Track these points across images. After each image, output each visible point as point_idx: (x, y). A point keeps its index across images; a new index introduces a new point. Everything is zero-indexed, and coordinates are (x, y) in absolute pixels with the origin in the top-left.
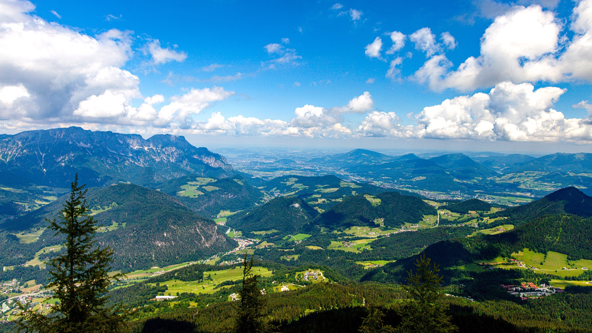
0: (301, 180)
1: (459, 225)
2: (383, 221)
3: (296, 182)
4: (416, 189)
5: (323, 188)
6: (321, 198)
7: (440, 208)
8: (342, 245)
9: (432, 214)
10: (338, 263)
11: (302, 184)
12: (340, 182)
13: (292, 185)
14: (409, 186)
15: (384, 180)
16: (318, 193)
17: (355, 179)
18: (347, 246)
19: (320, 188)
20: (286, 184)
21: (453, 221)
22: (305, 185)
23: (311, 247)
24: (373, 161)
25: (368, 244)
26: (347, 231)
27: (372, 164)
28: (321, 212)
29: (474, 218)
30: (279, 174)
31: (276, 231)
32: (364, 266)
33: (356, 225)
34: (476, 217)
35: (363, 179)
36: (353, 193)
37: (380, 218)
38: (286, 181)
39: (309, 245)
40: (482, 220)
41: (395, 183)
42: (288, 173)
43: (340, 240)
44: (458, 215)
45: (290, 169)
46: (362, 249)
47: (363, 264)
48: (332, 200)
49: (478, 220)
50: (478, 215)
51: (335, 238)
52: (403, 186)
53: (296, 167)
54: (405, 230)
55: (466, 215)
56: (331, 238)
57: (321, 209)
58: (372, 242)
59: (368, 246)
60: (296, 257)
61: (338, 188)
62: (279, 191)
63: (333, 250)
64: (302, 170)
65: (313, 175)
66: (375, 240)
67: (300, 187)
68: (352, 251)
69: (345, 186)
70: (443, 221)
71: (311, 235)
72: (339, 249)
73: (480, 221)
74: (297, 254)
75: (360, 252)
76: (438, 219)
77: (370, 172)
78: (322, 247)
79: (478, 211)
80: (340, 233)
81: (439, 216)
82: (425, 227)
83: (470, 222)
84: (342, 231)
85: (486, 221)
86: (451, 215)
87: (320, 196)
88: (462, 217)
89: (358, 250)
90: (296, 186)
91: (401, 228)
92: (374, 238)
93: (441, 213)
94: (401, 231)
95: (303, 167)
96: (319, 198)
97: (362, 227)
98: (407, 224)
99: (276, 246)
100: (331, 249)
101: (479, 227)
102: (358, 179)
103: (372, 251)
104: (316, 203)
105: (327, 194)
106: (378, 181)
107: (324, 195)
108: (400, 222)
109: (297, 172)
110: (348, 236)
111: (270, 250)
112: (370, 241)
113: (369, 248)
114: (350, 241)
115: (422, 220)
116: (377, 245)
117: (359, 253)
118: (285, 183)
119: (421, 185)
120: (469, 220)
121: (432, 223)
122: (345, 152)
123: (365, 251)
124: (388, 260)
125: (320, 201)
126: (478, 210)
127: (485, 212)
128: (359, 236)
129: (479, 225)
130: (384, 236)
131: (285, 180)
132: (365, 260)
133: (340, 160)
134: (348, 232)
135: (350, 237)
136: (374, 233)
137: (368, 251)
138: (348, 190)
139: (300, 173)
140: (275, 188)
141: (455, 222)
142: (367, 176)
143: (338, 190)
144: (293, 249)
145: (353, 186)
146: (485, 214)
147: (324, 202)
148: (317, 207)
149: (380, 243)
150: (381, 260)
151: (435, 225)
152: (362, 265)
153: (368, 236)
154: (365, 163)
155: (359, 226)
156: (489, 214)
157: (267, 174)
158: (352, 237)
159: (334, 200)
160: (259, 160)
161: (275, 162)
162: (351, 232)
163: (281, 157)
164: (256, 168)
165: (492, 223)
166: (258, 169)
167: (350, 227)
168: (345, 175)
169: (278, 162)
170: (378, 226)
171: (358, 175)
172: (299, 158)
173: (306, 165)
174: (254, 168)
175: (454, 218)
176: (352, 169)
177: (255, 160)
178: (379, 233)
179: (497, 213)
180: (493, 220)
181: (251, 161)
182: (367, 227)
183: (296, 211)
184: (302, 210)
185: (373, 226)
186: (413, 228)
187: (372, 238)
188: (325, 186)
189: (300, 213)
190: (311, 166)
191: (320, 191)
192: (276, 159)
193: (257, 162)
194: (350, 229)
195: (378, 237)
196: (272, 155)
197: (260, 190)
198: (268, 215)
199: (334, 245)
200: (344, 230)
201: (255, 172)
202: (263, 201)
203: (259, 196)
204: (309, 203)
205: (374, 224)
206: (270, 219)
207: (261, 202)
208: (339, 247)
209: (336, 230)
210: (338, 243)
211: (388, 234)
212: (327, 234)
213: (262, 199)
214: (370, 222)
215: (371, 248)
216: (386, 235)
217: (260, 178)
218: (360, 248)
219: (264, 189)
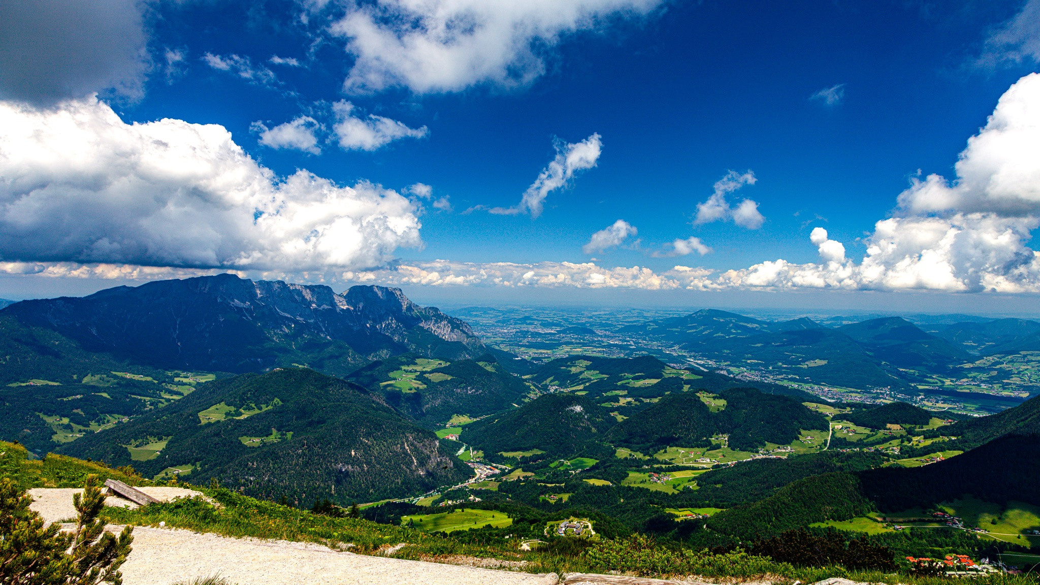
0: (597, 364)
1: (865, 450)
2: (726, 439)
3: (588, 368)
4: (806, 382)
5: (633, 379)
6: (625, 396)
7: (835, 418)
8: (648, 478)
9: (817, 429)
10: (634, 509)
11: (598, 372)
12: (665, 369)
13: (581, 373)
14: (794, 376)
15: (750, 365)
16: (623, 387)
17: (697, 364)
18: (655, 482)
19: (628, 378)
20: (570, 371)
21: (855, 441)
22: (603, 374)
23: (592, 482)
24: (733, 332)
25: (694, 479)
26: (661, 454)
27: (731, 336)
28: (621, 421)
29: (895, 438)
30: (562, 352)
31: (540, 452)
32: (677, 517)
33: (677, 446)
34: (899, 436)
35: (711, 363)
36: (685, 388)
37: (723, 434)
38: (571, 366)
39: (591, 477)
40: (910, 441)
41: (769, 372)
42: (578, 351)
43: (645, 471)
44: (867, 431)
45: (584, 345)
46: (681, 488)
47: (677, 513)
48: (644, 400)
49: (902, 442)
50: (904, 433)
51: (637, 467)
52: (782, 376)
53: (595, 342)
54: (764, 457)
55: (882, 431)
56: (631, 467)
57: (622, 416)
58: (701, 475)
59: (692, 483)
60: (566, 497)
61: (659, 380)
62: (557, 382)
63: (630, 487)
64: (604, 347)
65: (622, 356)
66: (707, 473)
67: (594, 376)
68: (663, 491)
69: (671, 376)
70: (837, 442)
71: (598, 461)
72: (642, 486)
73: (906, 443)
74: (568, 492)
75: (677, 493)
76: (829, 438)
77: (725, 351)
78: (612, 482)
79: (904, 425)
80: (647, 458)
81: (831, 432)
82: (803, 451)
83: (886, 445)
84: (651, 456)
85: (915, 443)
86: (854, 432)
87: (625, 392)
88: (873, 435)
89: (674, 488)
90: (587, 374)
91: (757, 452)
92: (706, 469)
93: (836, 427)
94: (758, 457)
95: (606, 341)
96: (621, 396)
97: (687, 449)
98: (770, 446)
99: (536, 478)
100: (627, 486)
101: (901, 453)
102: (702, 362)
103: (697, 491)
104: (616, 405)
105: (640, 388)
106: (736, 367)
107: (632, 392)
108: (757, 441)
109: (595, 349)
110: (662, 463)
111: (525, 485)
112: (698, 474)
113: (693, 486)
114: (663, 474)
115: (797, 439)
116: (708, 481)
117: (673, 494)
118: (569, 369)
119: (817, 376)
120: (885, 440)
121: (816, 444)
122: (684, 315)
123: (686, 491)
124: (721, 508)
125: (623, 402)
126: (905, 422)
127: (918, 426)
128: (681, 465)
129: (901, 449)
130: (724, 465)
131: (569, 363)
132: (681, 506)
133: (675, 330)
134: (661, 456)
135: (664, 466)
136: (708, 460)
137: (691, 491)
138: (677, 382)
139: (599, 352)
140: (552, 379)
141: (860, 443)
142: (718, 359)
143: (657, 383)
144: (564, 484)
145: (686, 376)
146: (917, 430)
147: (629, 403)
148: (616, 413)
149: (713, 479)
150: (709, 506)
151: (821, 448)
152: (673, 515)
153: (696, 465)
154: (718, 335)
155: (682, 446)
156: (924, 431)
157: (541, 353)
158: (667, 466)
159: (648, 401)
160: (531, 329)
161: (559, 332)
162: (666, 457)
163: (570, 323)
164: (525, 341)
165: (925, 447)
166: (527, 344)
167: (666, 448)
168: (679, 355)
169: (564, 332)
170: (718, 447)
171: (703, 356)
172: (601, 325)
173: (612, 337)
174: (521, 341)
175: (858, 437)
176: (695, 346)
177: (524, 328)
178: (718, 459)
179: (938, 429)
180: (929, 442)
181: (518, 330)
182: (697, 449)
183: (577, 419)
184: (586, 417)
185: (708, 448)
186: (781, 453)
187: (703, 468)
188: (637, 374)
189: (583, 423)
190: (620, 340)
191: (626, 383)
192: (561, 326)
193: (528, 332)
194: (665, 452)
195: (714, 467)
196: (556, 319)
197: (525, 380)
198: (528, 424)
199: (634, 479)
200: (656, 452)
201: (523, 349)
202: (527, 400)
203: (520, 391)
204: (603, 405)
205: (710, 444)
206: (532, 431)
207: (523, 402)
208: (641, 482)
209: (641, 453)
210: (642, 475)
211: (732, 463)
212: (626, 459)
213: (525, 397)
214: (704, 441)
215: (698, 485)
216: (729, 463)
217: (529, 359)
218: (679, 485)
219: (532, 379)
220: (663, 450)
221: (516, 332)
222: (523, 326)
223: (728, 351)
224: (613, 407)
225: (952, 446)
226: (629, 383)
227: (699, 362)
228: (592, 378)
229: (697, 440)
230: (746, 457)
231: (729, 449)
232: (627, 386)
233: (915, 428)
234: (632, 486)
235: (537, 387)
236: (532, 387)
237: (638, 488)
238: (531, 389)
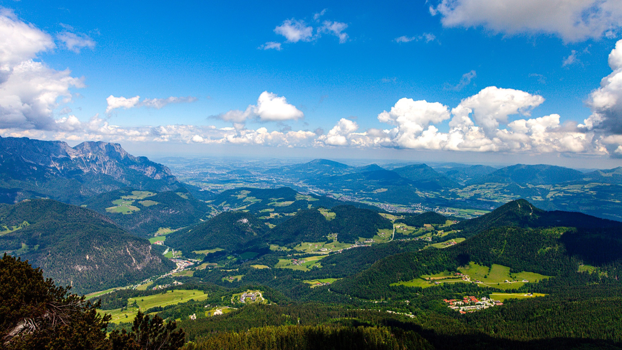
0: (254, 192)
1: (413, 239)
2: (337, 236)
3: (249, 195)
4: (376, 201)
5: (277, 201)
6: (273, 212)
7: (396, 222)
8: (291, 262)
9: (387, 228)
10: (284, 282)
11: (255, 197)
12: (296, 195)
13: (244, 198)
14: (370, 198)
15: (345, 192)
16: (271, 207)
17: (314, 192)
18: (296, 264)
19: (274, 201)
21: (408, 234)
22: (258, 199)
23: (255, 266)
25: (319, 261)
26: (298, 247)
27: (334, 175)
28: (272, 228)
29: (428, 232)
30: (230, 186)
31: (220, 250)
32: (311, 285)
33: (307, 242)
34: (430, 231)
35: (322, 191)
36: (310, 206)
37: (334, 233)
38: (237, 194)
39: (254, 264)
40: (436, 233)
41: (356, 196)
42: (241, 185)
43: (289, 258)
44: (413, 228)
45: (244, 181)
46: (311, 267)
47: (310, 283)
48: (284, 214)
49: (432, 234)
50: (433, 229)
51: (284, 256)
52: (363, 198)
53: (251, 179)
54: (358, 246)
55: (422, 228)
56: (280, 256)
57: (272, 225)
58: (323, 259)
59: (317, 263)
60: (240, 278)
61: (294, 202)
62: (228, 205)
63: (280, 269)
64: (257, 182)
65: (269, 187)
66: (326, 257)
67: (253, 200)
68: (301, 270)
69: (301, 199)
70: (398, 235)
71: (258, 254)
72: (287, 267)
73: (434, 235)
74: (241, 274)
75: (309, 270)
76: (394, 233)
77: (330, 184)
78: (269, 266)
79: (433, 225)
80: (290, 250)
81: (394, 230)
82: (379, 241)
83: (424, 236)
84: (292, 248)
85: (439, 235)
86: (407, 229)
87: (273, 210)
88: (417, 231)
89: (307, 267)
90: (248, 199)
91: (354, 243)
92: (325, 255)
93: (397, 227)
94: (354, 246)
95: (258, 179)
96: (271, 212)
97: (313, 244)
98: (361, 239)
99: (219, 267)
100: (278, 268)
101: (433, 240)
102: (317, 191)
103: (321, 268)
104: (268, 218)
105: (282, 207)
106: (338, 193)
107: (277, 209)
108: (353, 237)
109: (252, 184)
110: (299, 253)
111: (212, 271)
112: (321, 258)
113: (319, 265)
114: (300, 259)
115: (376, 234)
116: (327, 262)
117: (307, 271)
118: (236, 196)
119: (382, 198)
120: (423, 234)
121: (387, 237)
122: (305, 162)
123: (314, 269)
124: (337, 278)
125: (272, 216)
126: (433, 223)
127: (440, 225)
128: (310, 253)
129: (432, 238)
130: (336, 252)
131: (236, 193)
132: (313, 279)
133: (301, 171)
134: (298, 248)
135: (300, 254)
136: (326, 250)
137: (317, 269)
138: (304, 203)
139: (254, 185)
140: (225, 202)
141: (410, 236)
142: (326, 188)
143: (294, 204)
144: (237, 269)
145: (310, 199)
146: (440, 227)
147: (276, 216)
148: (268, 223)
149: (330, 260)
150: (329, 277)
151: (389, 240)
152: (308, 285)
153: (319, 253)
154: (326, 174)
155: (310, 242)
156: (443, 228)
157: (217, 187)
158: (302, 254)
159: (287, 214)
160: (209, 171)
161: (228, 173)
162: (301, 249)
163: (236, 167)
164: (206, 179)
165: (445, 237)
166: (208, 181)
167: (301, 243)
168: (303, 187)
169: (231, 173)
170: (331, 241)
171: (317, 187)
172: (255, 168)
173: (262, 176)
174: (203, 179)
175: (409, 232)
176: (313, 181)
178: (332, 248)
179: (451, 226)
180: (446, 234)
182: (319, 243)
183: (244, 227)
184: (250, 226)
185: (326, 242)
186: (368, 243)
188: (280, 199)
189: (249, 229)
190: (267, 178)
191: (273, 204)
192: (229, 169)
193: (207, 173)
194: (301, 245)
195: (330, 253)
196: (225, 165)
197: (208, 204)
198: (212, 232)
199: (283, 263)
200: (295, 246)
201: (204, 184)
202: (209, 217)
203: (205, 210)
204: (260, 218)
205: (327, 239)
206: (215, 236)
207: (207, 218)
208: (287, 265)
209: (285, 247)
210: (287, 260)
211: (340, 250)
212: (276, 251)
213: (208, 214)
214: (323, 238)
215: (321, 265)
216: (339, 251)
217: (209, 190)
218: (310, 265)
219: (212, 203)
220: (299, 245)
221: (200, 173)
222: (204, 169)
223: (332, 184)
224: (266, 219)
225: (459, 236)
226: (275, 204)
227: (315, 190)
228: (252, 202)
229: (319, 238)
230: (348, 247)
231: (338, 242)
232: (274, 206)
233: (439, 226)
234: (281, 267)
235: (216, 208)
236: (213, 208)
237: (286, 268)
238: (212, 210)
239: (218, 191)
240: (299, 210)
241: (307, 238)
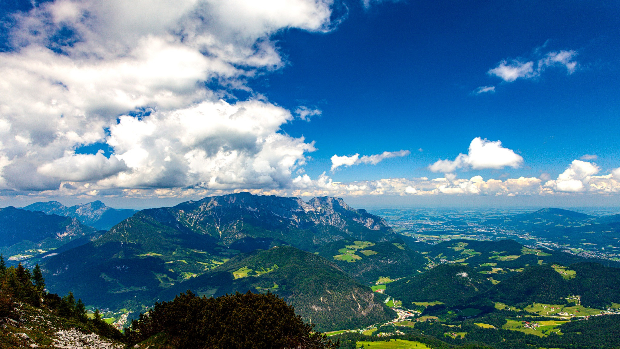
0: (472, 245)
2: (579, 299)
3: (466, 248)
5: (499, 255)
6: (496, 267)
8: (522, 325)
10: (515, 347)
11: (473, 250)
12: (522, 248)
13: (462, 251)
15: (586, 246)
16: (493, 261)
18: (528, 327)
19: (496, 255)
20: (454, 250)
22: (477, 251)
23: (481, 325)
24: (570, 223)
25: (558, 327)
26: (529, 308)
27: (568, 226)
28: (495, 284)
30: (446, 238)
31: (440, 303)
33: (540, 302)
35: (556, 245)
36: (540, 262)
37: (575, 295)
38: (454, 247)
39: (479, 322)
41: (602, 252)
42: (457, 237)
43: (519, 320)
45: (460, 233)
46: (548, 333)
48: (509, 269)
51: (512, 316)
53: (468, 230)
54: (612, 313)
56: (508, 316)
57: (496, 281)
58: (563, 324)
59: (557, 329)
60: (463, 335)
61: (519, 256)
62: (445, 257)
63: (509, 330)
64: (475, 234)
65: (488, 240)
66: (567, 323)
67: (471, 253)
68: (535, 334)
69: (528, 253)
71: (482, 311)
72: (518, 330)
74: (464, 331)
75: (546, 336)
77: (565, 237)
78: (495, 326)
80: (519, 310)
84: (521, 309)
87: (495, 264)
89: (543, 332)
90: (466, 252)
91: (606, 309)
92: (566, 320)
94: (606, 313)
95: (476, 230)
96: (493, 267)
97: (549, 306)
98: (615, 305)
99: (440, 321)
100: (507, 329)
103: (561, 336)
104: (490, 273)
105: (505, 262)
106: (576, 248)
107: (500, 264)
108: (604, 301)
109: (469, 236)
110: (531, 314)
111: (433, 325)
112: (560, 323)
113: (558, 332)
114: (533, 322)
116: (569, 328)
117: (543, 337)
122: (530, 212)
123: (553, 335)
125: (495, 270)
128: (546, 316)
130: (580, 318)
131: (453, 244)
133: (524, 222)
134: (528, 309)
135: (533, 317)
136: (567, 314)
137: (556, 336)
138: (533, 258)
139: (472, 237)
140: (441, 254)
142: (561, 242)
143: (518, 258)
144: (460, 326)
145: (539, 253)
147: (500, 272)
148: (491, 278)
149: (573, 327)
153: (558, 317)
154: (558, 225)
155: (545, 303)
157: (432, 238)
158: (535, 317)
159: (513, 270)
160: (424, 222)
161: (443, 224)
162: (534, 311)
163: (450, 218)
164: (421, 230)
166: (422, 232)
167: (533, 304)
168: (530, 240)
169: (446, 224)
170: (573, 304)
171: (548, 240)
172: (472, 220)
173: (480, 228)
174: (418, 230)
176: (540, 233)
177: (419, 222)
178: (574, 313)
181: (415, 223)
182: (556, 305)
183: (464, 282)
184: (470, 280)
185: (566, 305)
187: (563, 320)
188: (502, 252)
189: (468, 284)
190: (485, 229)
191: (495, 258)
192: (444, 220)
193: (422, 224)
194: (532, 306)
195: (571, 319)
196: (439, 216)
197: (424, 255)
198: (431, 284)
199: (511, 324)
200: (525, 307)
201: (419, 235)
202: (426, 268)
203: (422, 262)
204: (481, 272)
205: (566, 302)
206: (433, 289)
207: (424, 270)
208: (517, 327)
209: (514, 306)
210: (517, 322)
211: (586, 317)
212: (503, 310)
213: (425, 266)
214: (561, 300)
215: (561, 331)
216: (584, 317)
217: (425, 241)
218: (546, 331)
219: (428, 255)
220: (531, 306)
222: (418, 220)
223: (568, 237)
224: (488, 274)
226: (497, 258)
227: (546, 244)
228: (470, 254)
229: (556, 299)
230: (598, 313)
231: (582, 307)
232: (496, 260)
234: (511, 329)
235: (432, 260)
236: (429, 260)
237: (516, 331)
238: (428, 261)
239: (433, 243)
240: (527, 265)
241: (540, 298)
